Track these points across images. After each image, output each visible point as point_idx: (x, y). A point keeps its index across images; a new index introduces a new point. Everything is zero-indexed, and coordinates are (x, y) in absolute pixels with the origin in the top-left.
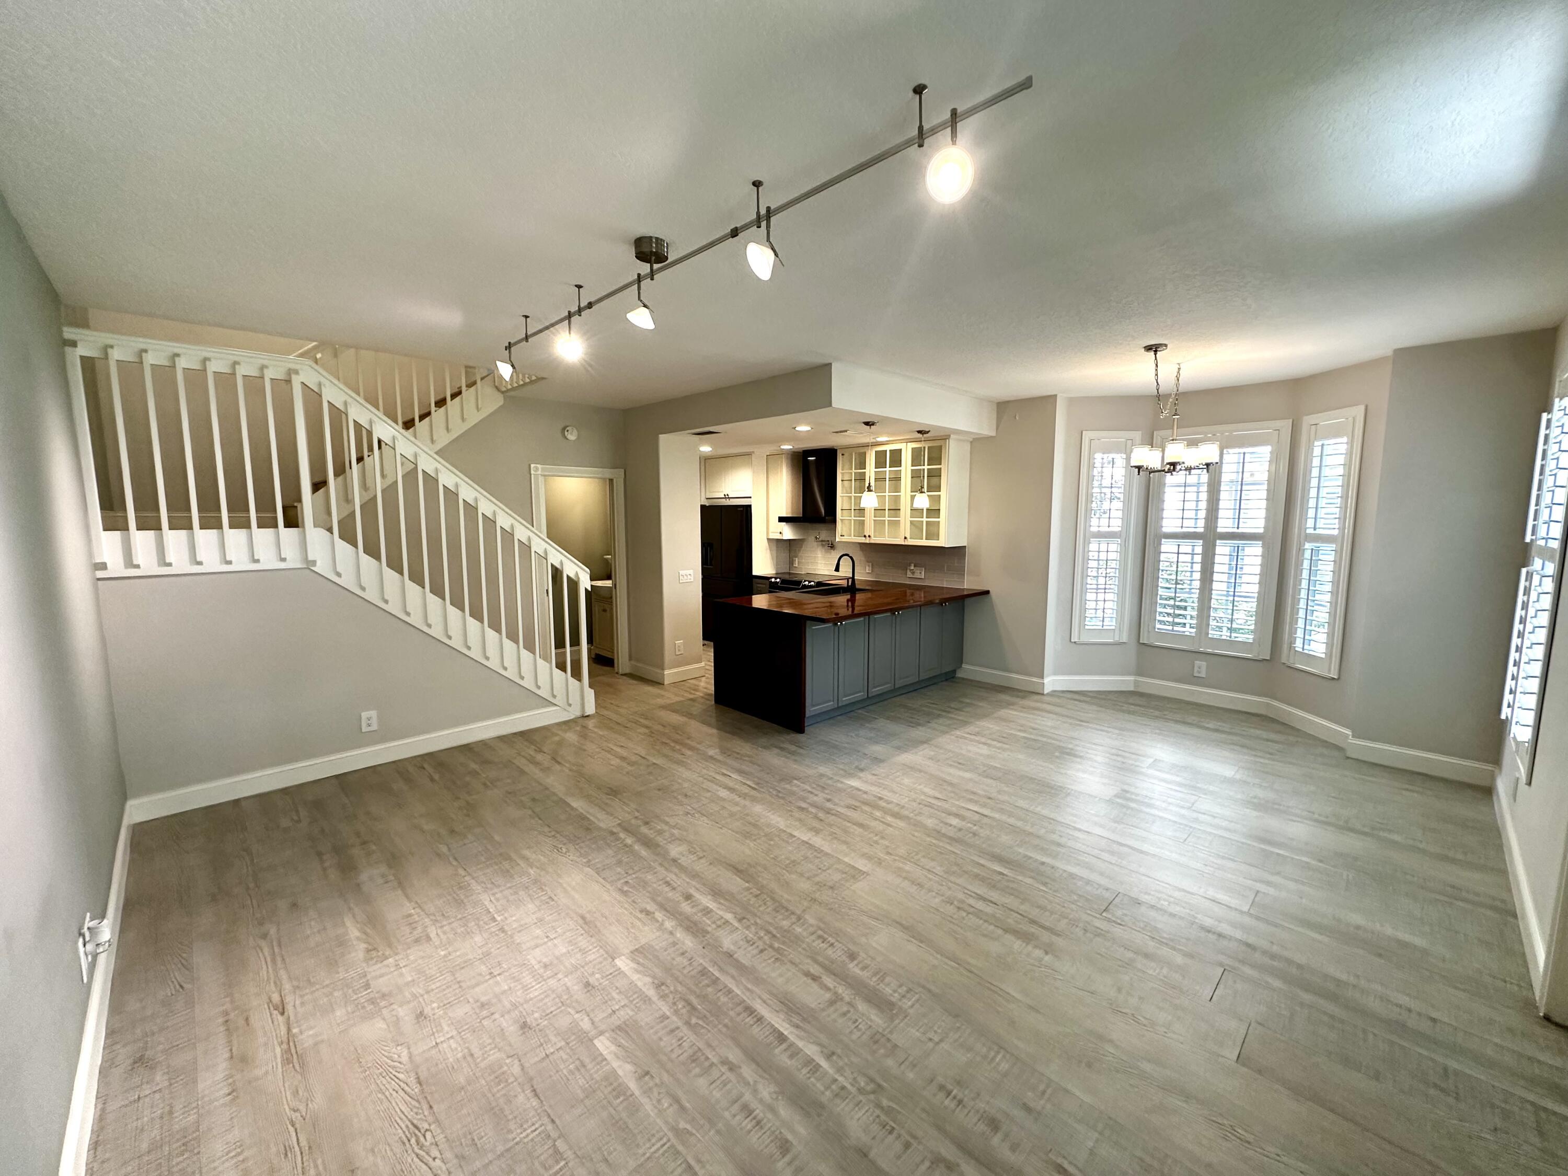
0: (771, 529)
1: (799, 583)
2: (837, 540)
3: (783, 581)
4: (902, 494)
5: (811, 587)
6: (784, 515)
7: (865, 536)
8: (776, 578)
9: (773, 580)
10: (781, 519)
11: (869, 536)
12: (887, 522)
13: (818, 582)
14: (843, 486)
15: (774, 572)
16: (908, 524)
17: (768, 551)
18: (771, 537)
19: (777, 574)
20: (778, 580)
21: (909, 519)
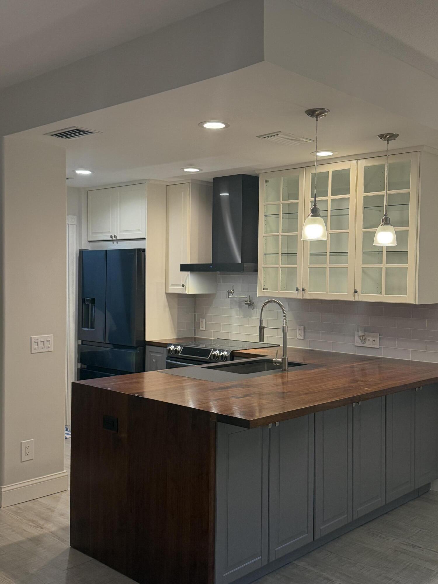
0: (171, 281)
1: (206, 352)
2: (258, 294)
3: (186, 350)
4: (350, 230)
5: (223, 358)
6: (188, 262)
7: (297, 290)
8: (175, 345)
9: (172, 348)
10: (184, 268)
11: (303, 290)
12: (328, 269)
13: (232, 353)
14: (267, 223)
15: (175, 337)
16: (359, 272)
17: (167, 309)
18: (170, 291)
19: (178, 339)
20: (179, 348)
21: (360, 264)
